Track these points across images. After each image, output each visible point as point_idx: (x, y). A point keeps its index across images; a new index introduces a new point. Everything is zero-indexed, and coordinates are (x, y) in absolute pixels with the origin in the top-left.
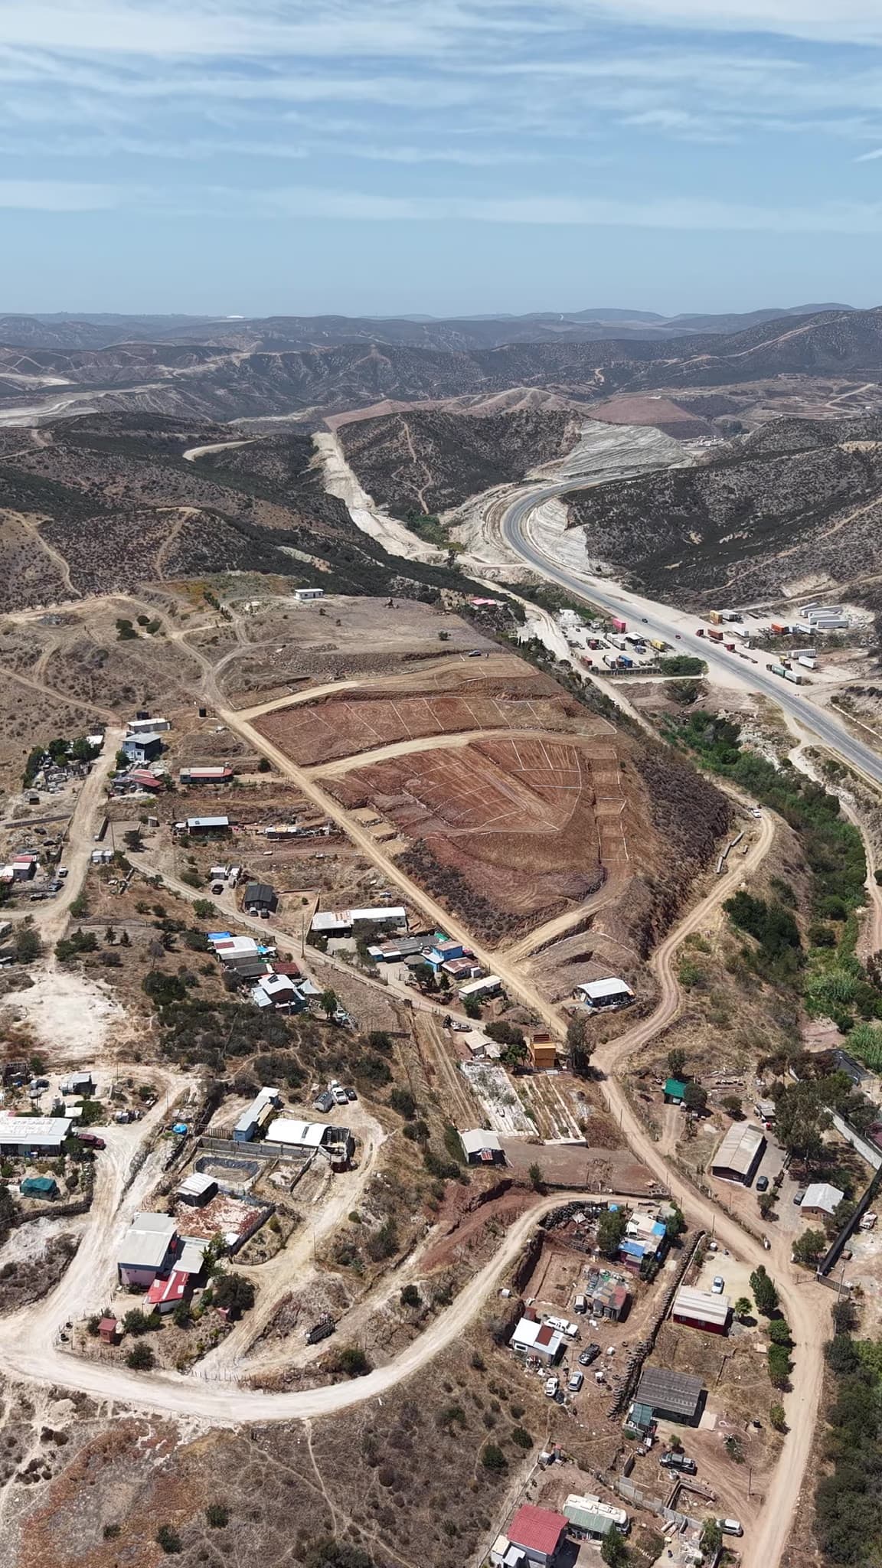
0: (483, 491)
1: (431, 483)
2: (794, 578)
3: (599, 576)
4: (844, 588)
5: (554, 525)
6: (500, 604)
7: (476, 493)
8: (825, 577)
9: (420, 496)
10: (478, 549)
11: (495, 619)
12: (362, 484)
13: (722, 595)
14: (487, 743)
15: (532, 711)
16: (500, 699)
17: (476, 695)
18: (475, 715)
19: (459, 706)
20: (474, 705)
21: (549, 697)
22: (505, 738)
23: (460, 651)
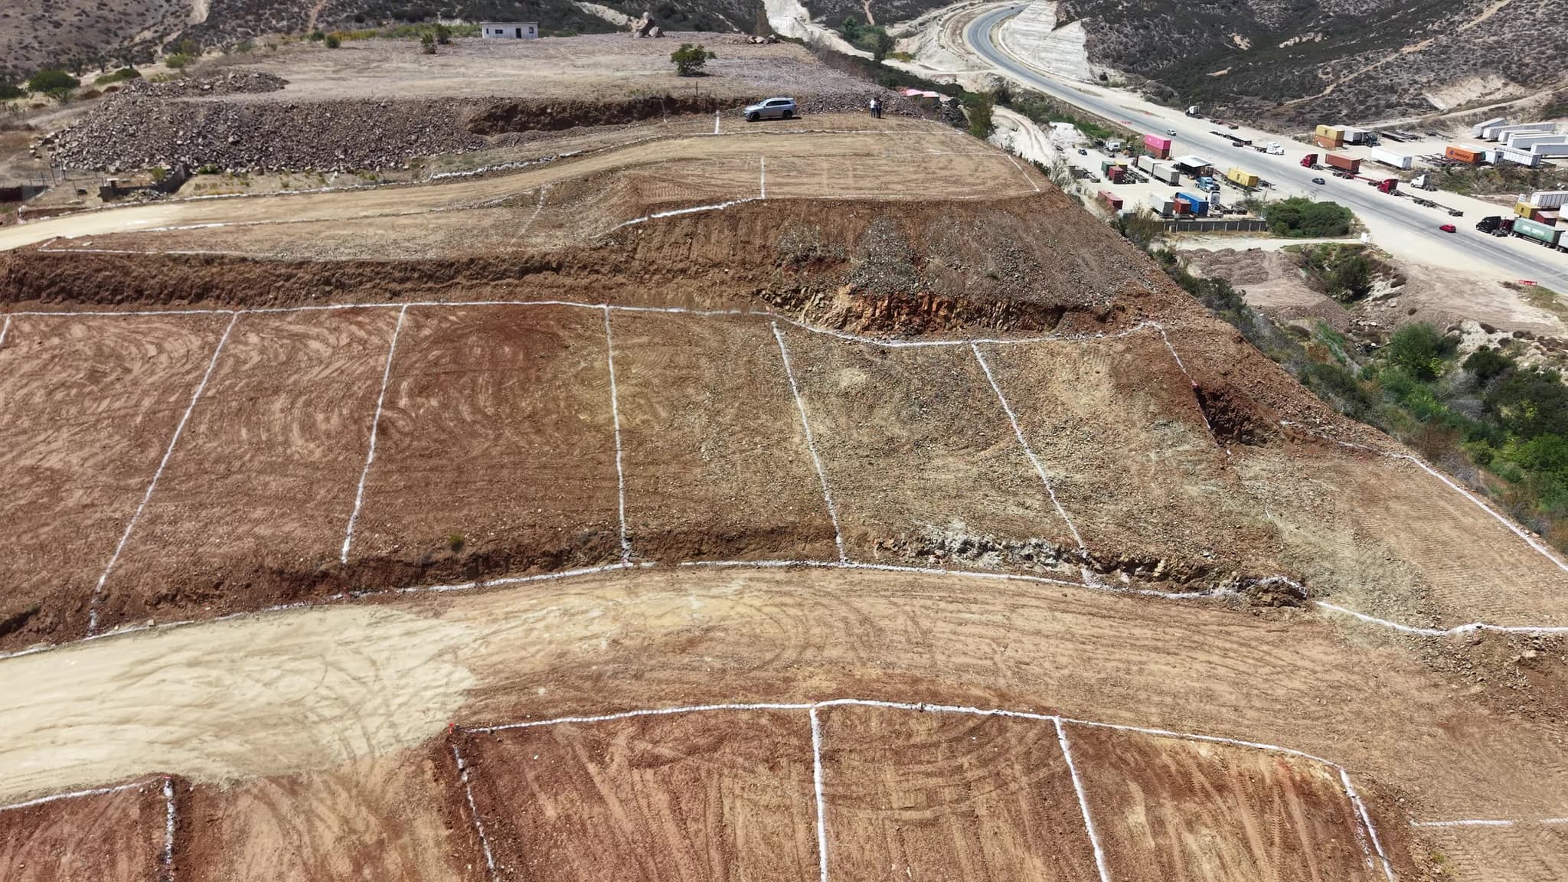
0: (946, 5)
2: (1443, 82)
3: (1106, 86)
4: (1545, 95)
5: (1038, 27)
6: (944, 99)
7: (938, 7)
8: (1496, 82)
9: (866, 8)
10: (929, 57)
13: (1320, 106)
14: (598, 750)
15: (1001, 411)
16: (819, 329)
17: (690, 302)
18: (631, 435)
19: (566, 366)
20: (651, 366)
21: (1102, 319)
22: (769, 691)
23: (723, 102)
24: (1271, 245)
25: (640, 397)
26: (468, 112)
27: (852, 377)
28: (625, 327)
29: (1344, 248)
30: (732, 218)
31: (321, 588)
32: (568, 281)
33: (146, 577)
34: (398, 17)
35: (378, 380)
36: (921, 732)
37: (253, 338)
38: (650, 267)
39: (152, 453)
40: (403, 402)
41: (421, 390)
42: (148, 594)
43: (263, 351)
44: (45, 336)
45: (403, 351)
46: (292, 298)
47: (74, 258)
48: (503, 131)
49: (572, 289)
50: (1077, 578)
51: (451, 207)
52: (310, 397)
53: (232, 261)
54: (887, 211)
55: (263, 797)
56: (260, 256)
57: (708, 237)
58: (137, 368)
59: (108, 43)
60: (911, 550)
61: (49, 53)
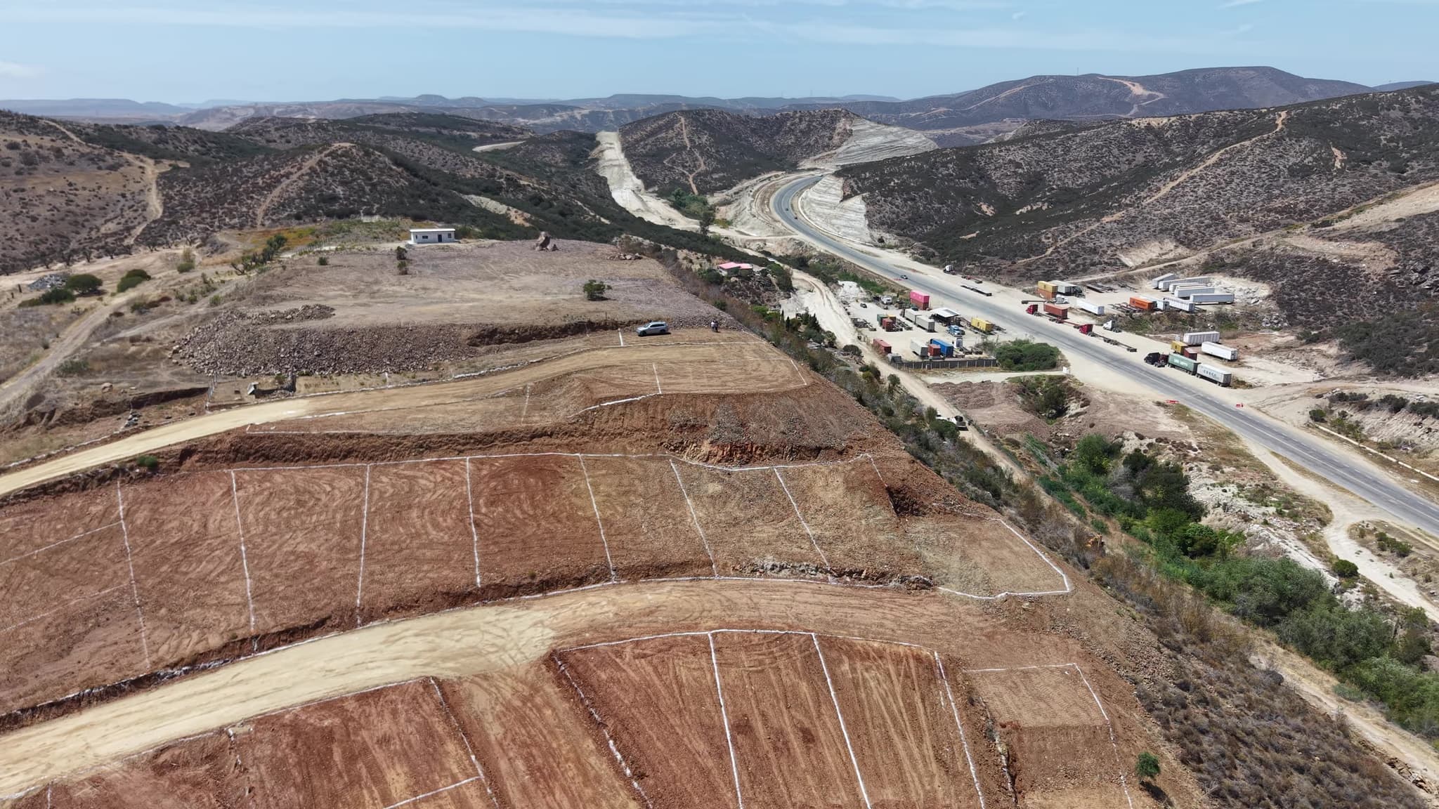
0: (755, 176)
1: (703, 168)
2: (1131, 245)
3: (883, 248)
4: (1203, 255)
5: (828, 199)
6: (757, 269)
7: (749, 178)
8: (1170, 245)
9: (691, 180)
10: (744, 224)
11: (749, 288)
12: (633, 170)
13: (1043, 264)
14: (619, 654)
15: (789, 504)
16: (695, 462)
17: (624, 449)
18: (606, 521)
19: (566, 487)
20: (610, 485)
21: (841, 453)
22: (689, 628)
23: (622, 323)
24: (999, 377)
25: (607, 501)
26: (466, 333)
27: (714, 488)
28: (593, 465)
29: (1051, 378)
30: (645, 405)
31: (469, 600)
32: (557, 441)
33: (381, 599)
34: (330, 215)
35: (466, 499)
36: (755, 640)
37: (384, 479)
38: (600, 433)
39: (355, 541)
40: (484, 510)
41: (492, 503)
42: (383, 606)
43: (393, 486)
44: (260, 482)
45: (475, 484)
46: (400, 456)
47: (270, 437)
48: (488, 344)
49: (559, 446)
50: (826, 580)
51: (474, 397)
52: (430, 509)
53: (365, 436)
54: (727, 399)
55: (472, 682)
56: (381, 432)
57: (632, 415)
58: (324, 498)
59: (78, 233)
60: (748, 570)
61: (30, 243)
